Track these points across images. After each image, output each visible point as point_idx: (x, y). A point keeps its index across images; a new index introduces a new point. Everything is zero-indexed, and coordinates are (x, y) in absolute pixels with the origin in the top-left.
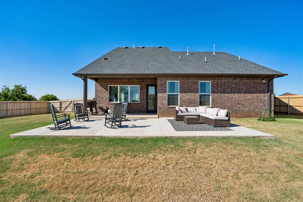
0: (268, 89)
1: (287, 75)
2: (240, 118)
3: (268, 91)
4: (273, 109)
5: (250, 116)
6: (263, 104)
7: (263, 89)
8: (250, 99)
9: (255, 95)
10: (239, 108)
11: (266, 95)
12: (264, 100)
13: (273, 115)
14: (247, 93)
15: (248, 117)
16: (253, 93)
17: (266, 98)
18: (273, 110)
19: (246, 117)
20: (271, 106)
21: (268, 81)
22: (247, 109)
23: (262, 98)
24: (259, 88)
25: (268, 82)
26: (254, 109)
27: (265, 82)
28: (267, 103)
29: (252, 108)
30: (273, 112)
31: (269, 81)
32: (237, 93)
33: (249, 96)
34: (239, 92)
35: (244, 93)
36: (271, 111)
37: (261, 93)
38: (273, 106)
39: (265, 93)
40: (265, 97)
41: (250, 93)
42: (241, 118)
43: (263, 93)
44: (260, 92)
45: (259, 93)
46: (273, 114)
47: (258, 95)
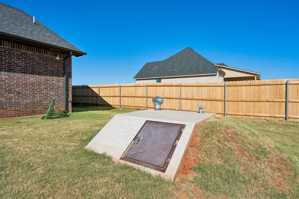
0: (64, 70)
1: (85, 54)
2: (12, 117)
3: (64, 73)
4: (70, 99)
5: (34, 112)
6: (57, 92)
7: (57, 69)
8: (33, 84)
9: (42, 78)
10: (11, 98)
11: (62, 80)
12: (58, 87)
13: (71, 108)
14: (27, 73)
15: (30, 115)
16: (39, 74)
17: (61, 84)
18: (70, 101)
19: (25, 115)
20: (67, 95)
21: (64, 59)
22: (28, 101)
23: (55, 84)
24: (50, 68)
25: (64, 61)
26: (41, 101)
27: (59, 59)
28: (62, 91)
29: (37, 99)
30: (70, 105)
31: (66, 58)
32: (5, 71)
33: (32, 78)
34: (10, 70)
35: (22, 73)
36: (68, 103)
37: (53, 76)
38: (70, 96)
39: (59, 76)
40: (59, 81)
41: (34, 74)
42: (15, 116)
43: (56, 76)
44: (52, 74)
45: (50, 76)
46: (71, 106)
47: (48, 78)
